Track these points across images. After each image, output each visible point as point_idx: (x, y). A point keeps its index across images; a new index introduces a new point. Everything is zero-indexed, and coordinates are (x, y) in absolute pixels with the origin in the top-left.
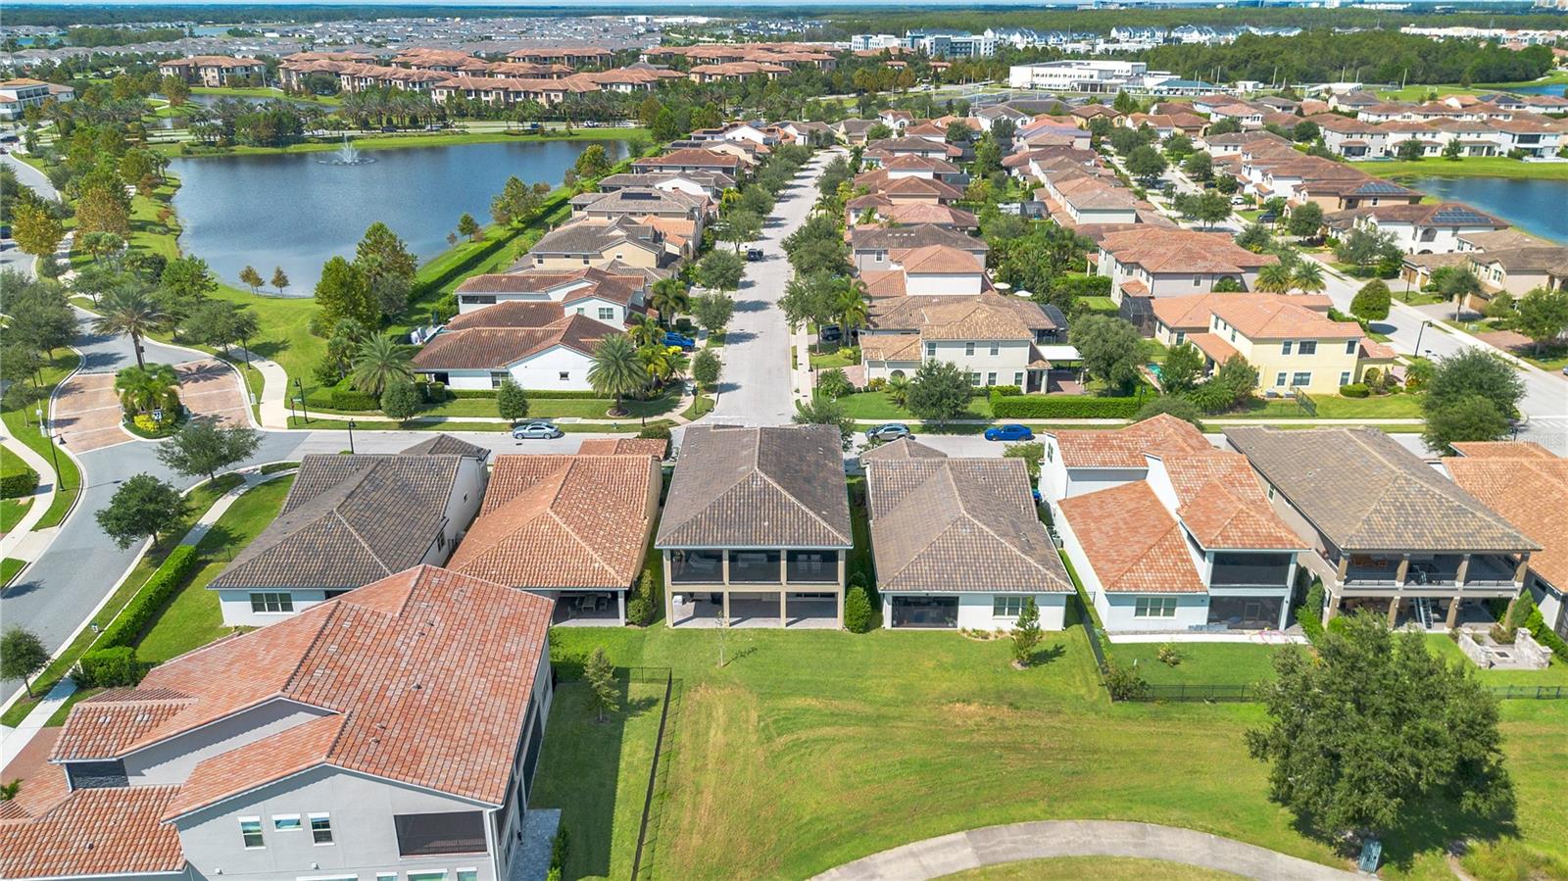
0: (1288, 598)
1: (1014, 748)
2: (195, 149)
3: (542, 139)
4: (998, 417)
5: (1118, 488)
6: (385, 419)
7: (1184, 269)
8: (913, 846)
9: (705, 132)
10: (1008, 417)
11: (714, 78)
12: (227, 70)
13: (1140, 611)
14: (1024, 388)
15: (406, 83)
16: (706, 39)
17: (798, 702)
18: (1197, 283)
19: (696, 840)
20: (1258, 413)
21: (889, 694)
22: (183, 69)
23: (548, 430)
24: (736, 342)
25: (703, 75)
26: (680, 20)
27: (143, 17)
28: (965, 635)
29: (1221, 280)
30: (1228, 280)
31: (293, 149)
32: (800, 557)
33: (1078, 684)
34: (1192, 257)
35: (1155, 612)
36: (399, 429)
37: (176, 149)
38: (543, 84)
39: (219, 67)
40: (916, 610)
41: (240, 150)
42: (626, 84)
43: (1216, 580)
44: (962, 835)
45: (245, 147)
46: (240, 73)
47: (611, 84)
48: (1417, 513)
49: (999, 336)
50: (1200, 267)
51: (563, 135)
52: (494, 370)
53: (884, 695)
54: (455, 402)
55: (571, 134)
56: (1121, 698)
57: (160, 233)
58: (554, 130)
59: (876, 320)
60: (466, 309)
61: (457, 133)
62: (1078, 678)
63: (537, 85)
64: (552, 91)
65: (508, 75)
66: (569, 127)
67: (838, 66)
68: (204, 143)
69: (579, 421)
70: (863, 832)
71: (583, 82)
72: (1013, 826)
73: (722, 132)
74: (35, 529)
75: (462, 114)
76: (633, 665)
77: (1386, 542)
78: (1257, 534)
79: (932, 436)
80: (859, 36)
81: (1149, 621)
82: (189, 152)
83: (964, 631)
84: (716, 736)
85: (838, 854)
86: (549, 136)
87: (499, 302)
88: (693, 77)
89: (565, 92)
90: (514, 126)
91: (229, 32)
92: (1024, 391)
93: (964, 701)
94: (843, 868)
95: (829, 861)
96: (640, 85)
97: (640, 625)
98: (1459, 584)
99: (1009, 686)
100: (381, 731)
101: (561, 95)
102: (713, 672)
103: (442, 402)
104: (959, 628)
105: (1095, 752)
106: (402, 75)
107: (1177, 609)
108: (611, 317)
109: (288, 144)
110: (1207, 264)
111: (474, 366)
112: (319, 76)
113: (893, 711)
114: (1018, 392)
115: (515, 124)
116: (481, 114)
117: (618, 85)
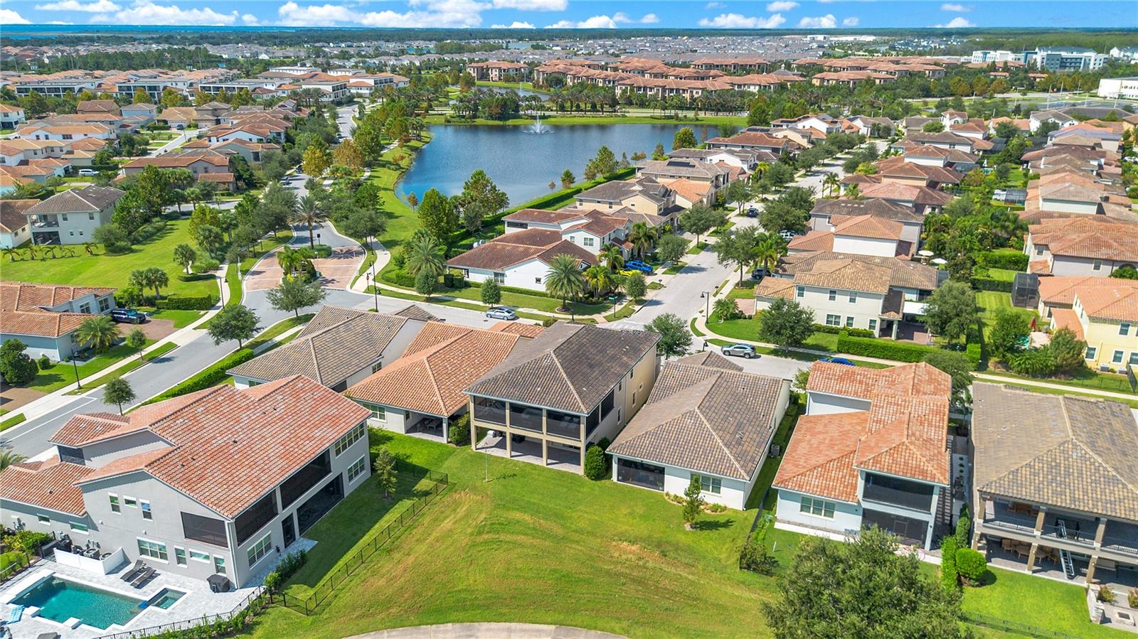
0: (932, 523)
1: (639, 581)
2: (454, 119)
3: (676, 122)
4: (840, 352)
5: (849, 414)
6: (415, 293)
7: (1085, 254)
8: (513, 625)
9: (782, 122)
10: (848, 353)
11: (830, 82)
12: (504, 70)
13: (804, 508)
14: (876, 332)
15: (604, 81)
16: (861, 53)
17: (517, 515)
18: (1097, 268)
19: (382, 582)
20: (1080, 382)
21: (582, 524)
22: (479, 69)
23: (506, 314)
24: (687, 273)
25: (823, 80)
26: (850, 38)
27: (488, 36)
28: (666, 498)
29: (1121, 268)
30: (1128, 268)
31: (510, 122)
32: (566, 418)
33: (724, 550)
34: (1097, 243)
35: (817, 511)
36: (424, 301)
37: (442, 120)
38: (691, 83)
39: (500, 69)
40: (643, 473)
41: (479, 121)
42: (755, 85)
43: (867, 495)
44: (553, 627)
45: (483, 120)
46: (512, 73)
47: (745, 85)
48: (1068, 474)
49: (857, 288)
50: (1103, 253)
51: (692, 120)
52: (495, 271)
53: (579, 525)
54: (468, 289)
55: (697, 120)
56: (749, 567)
57: (393, 170)
58: (685, 116)
59: (786, 266)
60: (510, 231)
61: (619, 116)
62: (726, 546)
63: (687, 84)
64: (695, 88)
65: (676, 77)
66: (697, 114)
67: (946, 75)
68: (459, 116)
69: (535, 311)
70: (487, 607)
71: (722, 83)
72: (593, 632)
73: (795, 122)
74: (195, 329)
75: (629, 103)
76: (433, 469)
77: (1026, 494)
78: (906, 464)
79: (775, 357)
80: (979, 52)
81: (810, 517)
82: (449, 121)
83: (667, 494)
84: (447, 524)
85: (461, 615)
86: (681, 120)
87: (529, 228)
88: (814, 81)
89: (703, 89)
90: (658, 112)
91: (532, 46)
92: (877, 336)
93: (630, 542)
94: (458, 625)
95: (452, 618)
96: (765, 86)
97: (457, 445)
98: (1097, 545)
99: (669, 539)
100: (191, 460)
101: (700, 91)
102: (478, 484)
103: (461, 288)
104: (665, 491)
105: (696, 599)
106: (603, 76)
107: (835, 513)
108: (591, 245)
109: (509, 119)
110: (1110, 252)
111: (485, 267)
112: (556, 75)
113: (576, 537)
114: (870, 335)
115: (659, 111)
116: (642, 104)
117: (749, 85)
